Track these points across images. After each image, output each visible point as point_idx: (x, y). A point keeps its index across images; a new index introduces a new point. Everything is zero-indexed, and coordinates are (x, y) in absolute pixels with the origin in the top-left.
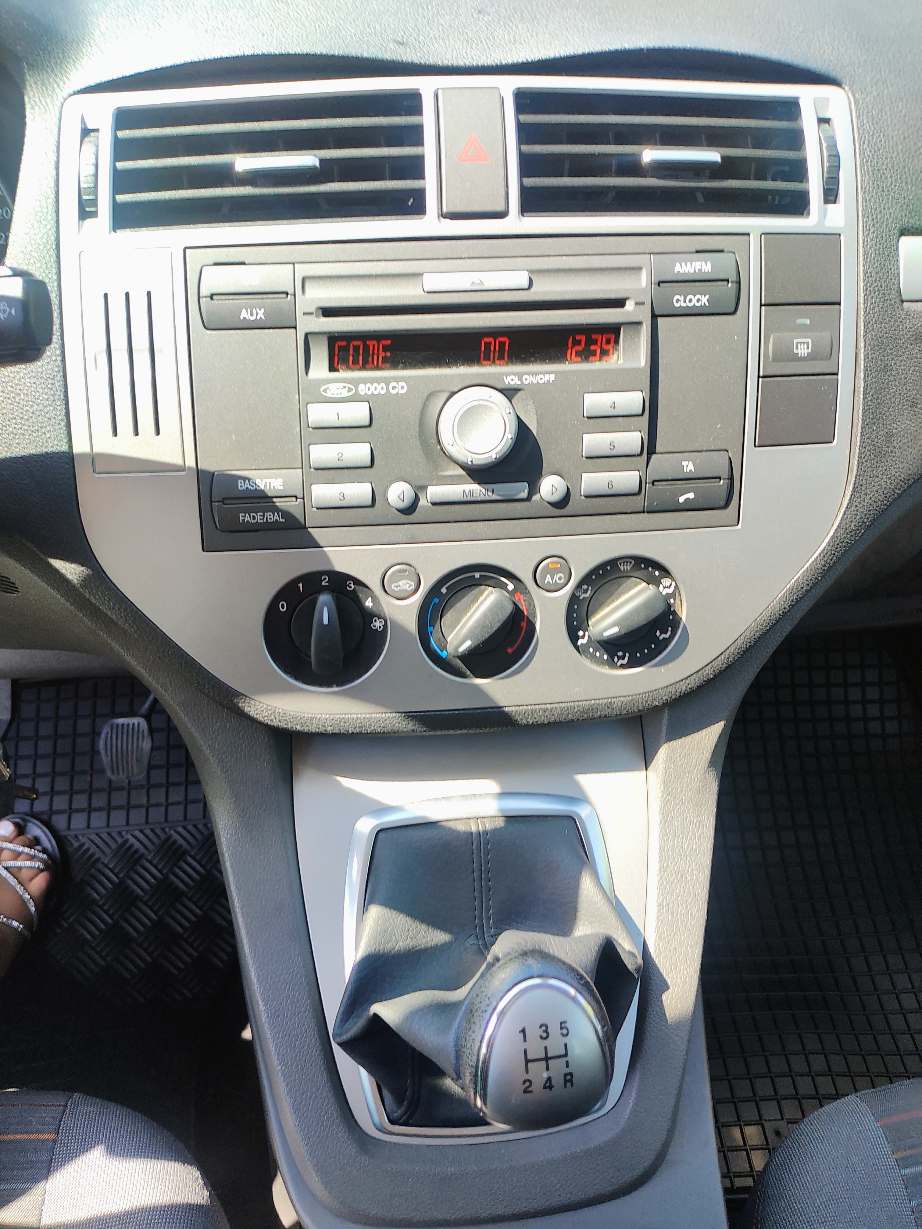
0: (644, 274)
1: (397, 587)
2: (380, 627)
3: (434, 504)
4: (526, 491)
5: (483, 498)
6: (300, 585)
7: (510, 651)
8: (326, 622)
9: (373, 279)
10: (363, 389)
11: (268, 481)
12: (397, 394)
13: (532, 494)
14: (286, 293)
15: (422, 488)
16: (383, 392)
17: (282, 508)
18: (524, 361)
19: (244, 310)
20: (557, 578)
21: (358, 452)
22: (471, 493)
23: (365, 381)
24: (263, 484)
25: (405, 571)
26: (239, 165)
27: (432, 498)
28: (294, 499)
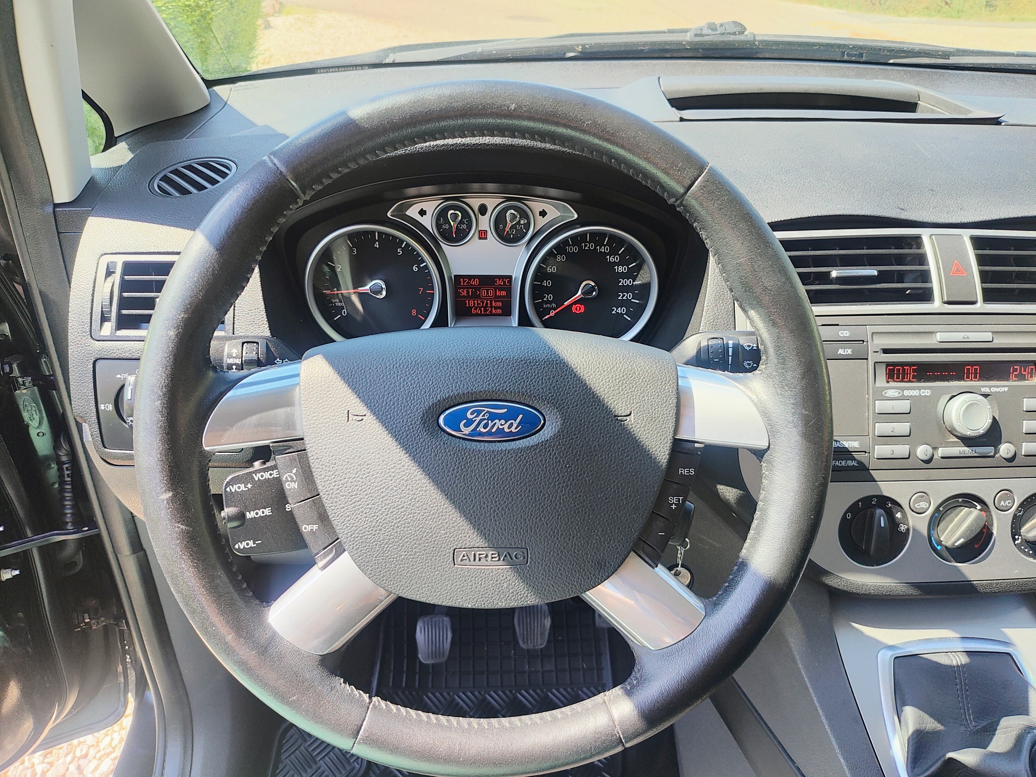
1: (918, 506)
2: (904, 530)
3: (942, 458)
4: (993, 451)
5: (970, 455)
6: (860, 503)
7: (976, 546)
8: (882, 525)
9: (909, 334)
10: (906, 393)
11: (850, 442)
12: (925, 396)
13: (995, 454)
14: (863, 341)
15: (935, 448)
16: (917, 395)
17: (857, 458)
18: (988, 379)
19: (840, 350)
20: (1007, 503)
21: (903, 428)
22: (964, 452)
23: (908, 388)
24: (847, 444)
25: (923, 496)
26: (834, 274)
27: (942, 454)
28: (864, 453)
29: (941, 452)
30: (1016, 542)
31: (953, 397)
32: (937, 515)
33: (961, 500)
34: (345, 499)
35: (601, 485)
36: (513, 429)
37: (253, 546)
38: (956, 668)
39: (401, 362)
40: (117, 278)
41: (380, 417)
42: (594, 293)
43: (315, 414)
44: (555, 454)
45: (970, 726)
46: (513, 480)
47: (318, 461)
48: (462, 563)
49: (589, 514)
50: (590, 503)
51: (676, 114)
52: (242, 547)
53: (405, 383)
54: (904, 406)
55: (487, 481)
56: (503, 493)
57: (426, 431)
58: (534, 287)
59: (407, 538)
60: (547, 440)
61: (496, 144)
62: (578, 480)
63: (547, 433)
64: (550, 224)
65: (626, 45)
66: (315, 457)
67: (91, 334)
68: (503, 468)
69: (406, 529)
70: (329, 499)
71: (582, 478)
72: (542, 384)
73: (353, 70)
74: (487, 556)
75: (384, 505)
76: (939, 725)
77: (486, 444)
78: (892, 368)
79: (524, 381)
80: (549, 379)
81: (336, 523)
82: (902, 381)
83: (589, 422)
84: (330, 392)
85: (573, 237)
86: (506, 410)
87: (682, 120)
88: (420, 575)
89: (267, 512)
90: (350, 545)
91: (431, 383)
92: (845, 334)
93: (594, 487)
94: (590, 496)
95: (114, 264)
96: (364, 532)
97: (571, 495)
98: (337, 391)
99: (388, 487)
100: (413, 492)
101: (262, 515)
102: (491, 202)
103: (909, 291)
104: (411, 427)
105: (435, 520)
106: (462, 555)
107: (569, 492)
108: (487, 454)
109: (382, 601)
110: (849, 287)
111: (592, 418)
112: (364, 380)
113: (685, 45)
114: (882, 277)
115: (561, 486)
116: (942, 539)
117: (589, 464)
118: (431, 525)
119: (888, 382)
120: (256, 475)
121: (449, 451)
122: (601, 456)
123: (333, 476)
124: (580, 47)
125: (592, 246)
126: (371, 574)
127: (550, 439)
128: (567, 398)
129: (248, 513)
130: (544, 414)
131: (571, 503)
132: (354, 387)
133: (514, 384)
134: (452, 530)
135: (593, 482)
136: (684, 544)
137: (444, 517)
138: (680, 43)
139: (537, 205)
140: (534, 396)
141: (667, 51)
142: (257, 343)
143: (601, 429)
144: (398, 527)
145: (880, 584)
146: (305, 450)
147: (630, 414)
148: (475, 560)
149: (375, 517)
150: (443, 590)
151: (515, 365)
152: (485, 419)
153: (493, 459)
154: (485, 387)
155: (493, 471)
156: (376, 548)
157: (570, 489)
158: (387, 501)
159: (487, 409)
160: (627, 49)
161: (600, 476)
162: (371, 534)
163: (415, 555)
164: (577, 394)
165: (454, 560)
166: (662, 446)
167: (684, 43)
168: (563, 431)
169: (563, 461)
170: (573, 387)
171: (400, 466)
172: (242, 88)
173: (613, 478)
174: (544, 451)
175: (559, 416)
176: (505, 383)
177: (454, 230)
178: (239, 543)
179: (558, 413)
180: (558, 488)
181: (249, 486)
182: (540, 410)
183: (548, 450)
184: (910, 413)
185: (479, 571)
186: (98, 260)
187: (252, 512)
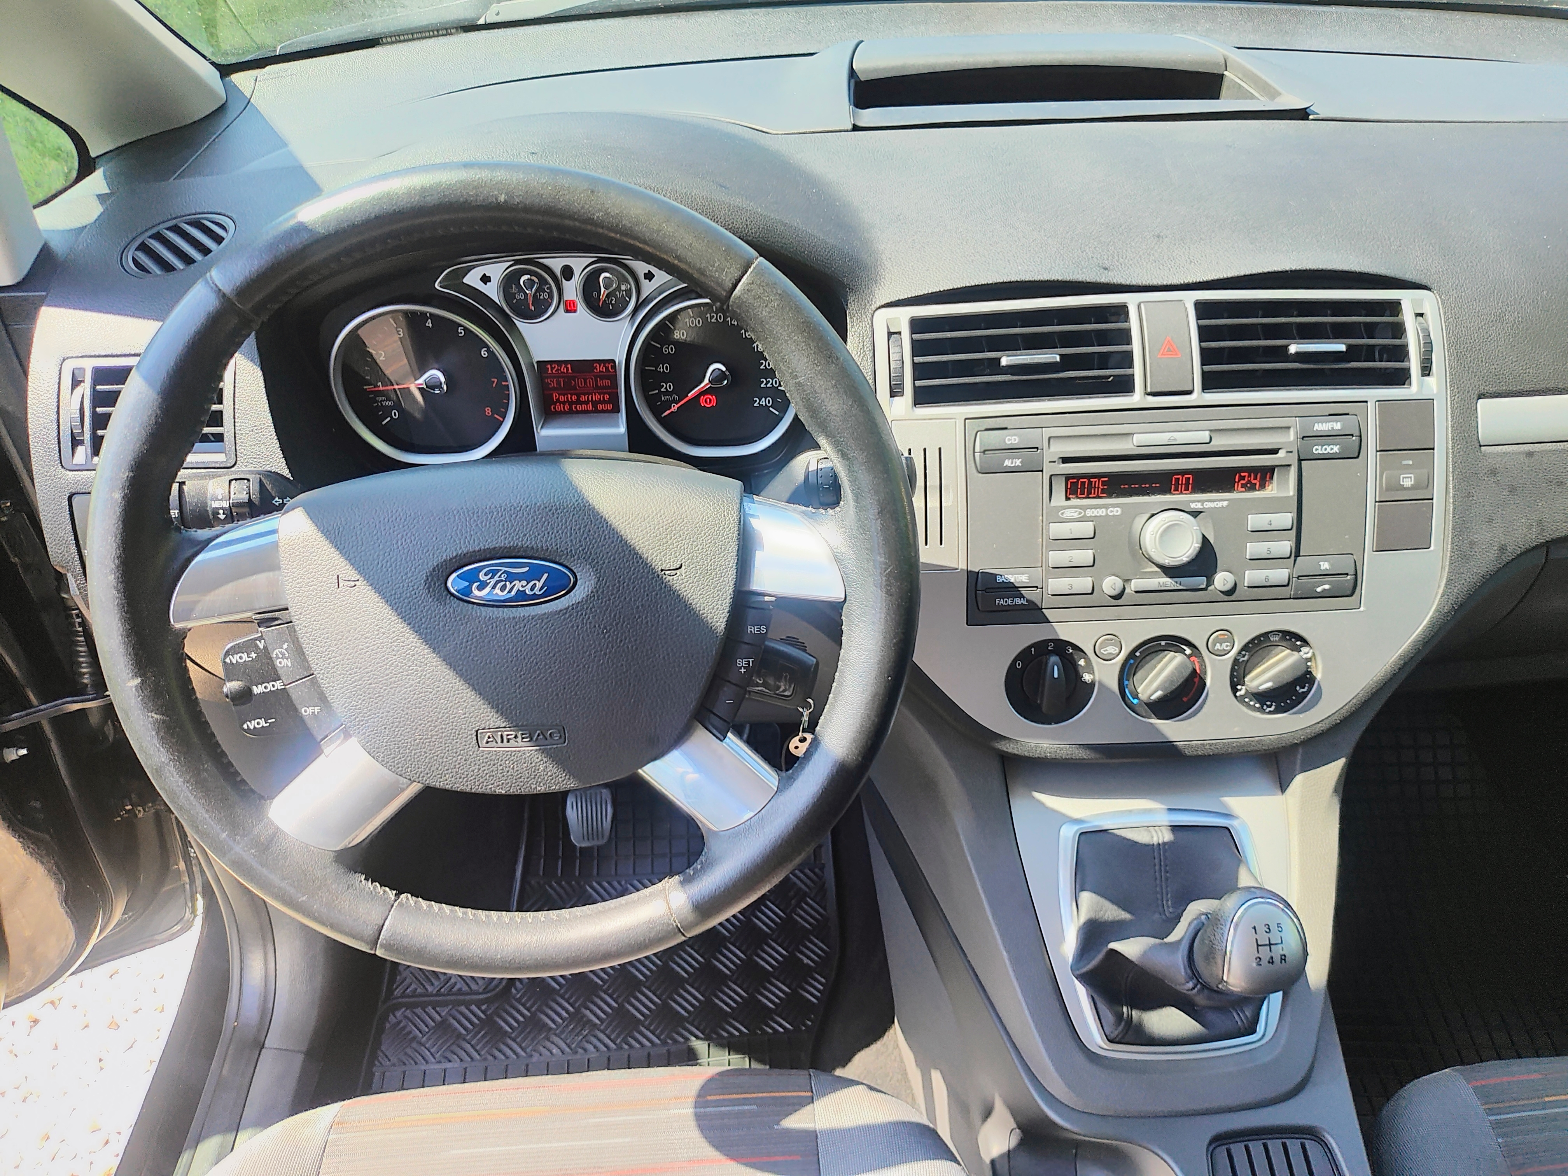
0: (1292, 431)
1: (1106, 651)
2: (1088, 680)
3: (1137, 592)
4: (1205, 583)
5: (1173, 588)
6: (1033, 649)
7: (1185, 699)
8: (1056, 676)
9: (1098, 437)
10: (1089, 513)
11: (1017, 576)
12: (1114, 516)
13: (1208, 585)
14: (1037, 448)
15: (1127, 580)
16: (1103, 514)
17: (1025, 595)
18: (1203, 491)
19: (1007, 460)
20: (1225, 646)
21: (1084, 556)
22: (1165, 584)
23: (1093, 507)
24: (1012, 579)
25: (1112, 640)
26: (1005, 360)
27: (1135, 588)
28: (1035, 589)
29: (1136, 584)
30: (1238, 694)
31: (1153, 515)
32: (1132, 661)
33: (1163, 643)
34: (343, 678)
35: (647, 651)
36: (537, 591)
37: (265, 725)
38: (1155, 848)
40: (86, 387)
41: (376, 582)
42: (726, 380)
43: (299, 581)
44: (589, 618)
45: (1167, 913)
46: (538, 650)
47: (308, 635)
48: (488, 745)
49: (634, 686)
50: (634, 672)
51: (851, 116)
52: (252, 727)
53: (403, 540)
54: (1087, 529)
55: (506, 653)
56: (527, 666)
57: (431, 596)
59: (420, 720)
60: (578, 603)
62: (618, 647)
63: (579, 593)
64: (657, 292)
66: (304, 631)
67: (61, 462)
68: (526, 636)
69: (418, 710)
70: (324, 679)
71: (624, 645)
72: (571, 535)
74: (516, 737)
77: (506, 609)
78: (1075, 480)
79: (548, 533)
80: (579, 529)
81: (336, 706)
82: (1088, 497)
83: (630, 579)
84: (315, 554)
86: (528, 568)
87: (855, 128)
88: (441, 760)
91: (434, 539)
92: (1012, 439)
93: (638, 654)
94: (634, 665)
95: (83, 371)
97: (610, 664)
98: (323, 552)
101: (272, 689)
102: (578, 263)
104: (413, 592)
106: (487, 736)
107: (605, 663)
108: (506, 621)
109: (403, 790)
110: (1024, 378)
111: (634, 574)
112: (354, 538)
114: (1067, 363)
115: (598, 654)
116: (1138, 691)
117: (631, 628)
118: (446, 704)
119: (1068, 499)
120: (260, 642)
121: (460, 619)
122: (646, 618)
126: (383, 761)
127: (582, 601)
128: (601, 551)
129: (254, 687)
130: (575, 571)
131: (612, 674)
132: (342, 547)
133: (535, 537)
134: (471, 710)
135: (637, 649)
142: (249, 481)
143: (645, 587)
144: (408, 708)
145: (1059, 746)
146: (293, 622)
147: (680, 567)
148: (502, 741)
150: (470, 775)
151: (537, 513)
152: (502, 581)
153: (514, 627)
154: (501, 541)
155: (515, 641)
156: (385, 732)
157: (609, 657)
159: (504, 569)
161: (645, 641)
164: (615, 546)
165: (478, 742)
166: (720, 602)
168: (597, 591)
169: (599, 626)
170: (609, 538)
172: (273, 75)
173: (661, 643)
174: (575, 614)
175: (592, 574)
176: (525, 535)
177: (530, 301)
178: (248, 723)
179: (591, 570)
180: (595, 657)
181: (253, 655)
182: (570, 566)
183: (579, 613)
184: (1093, 538)
185: (509, 753)
186: (61, 365)
187: (259, 686)
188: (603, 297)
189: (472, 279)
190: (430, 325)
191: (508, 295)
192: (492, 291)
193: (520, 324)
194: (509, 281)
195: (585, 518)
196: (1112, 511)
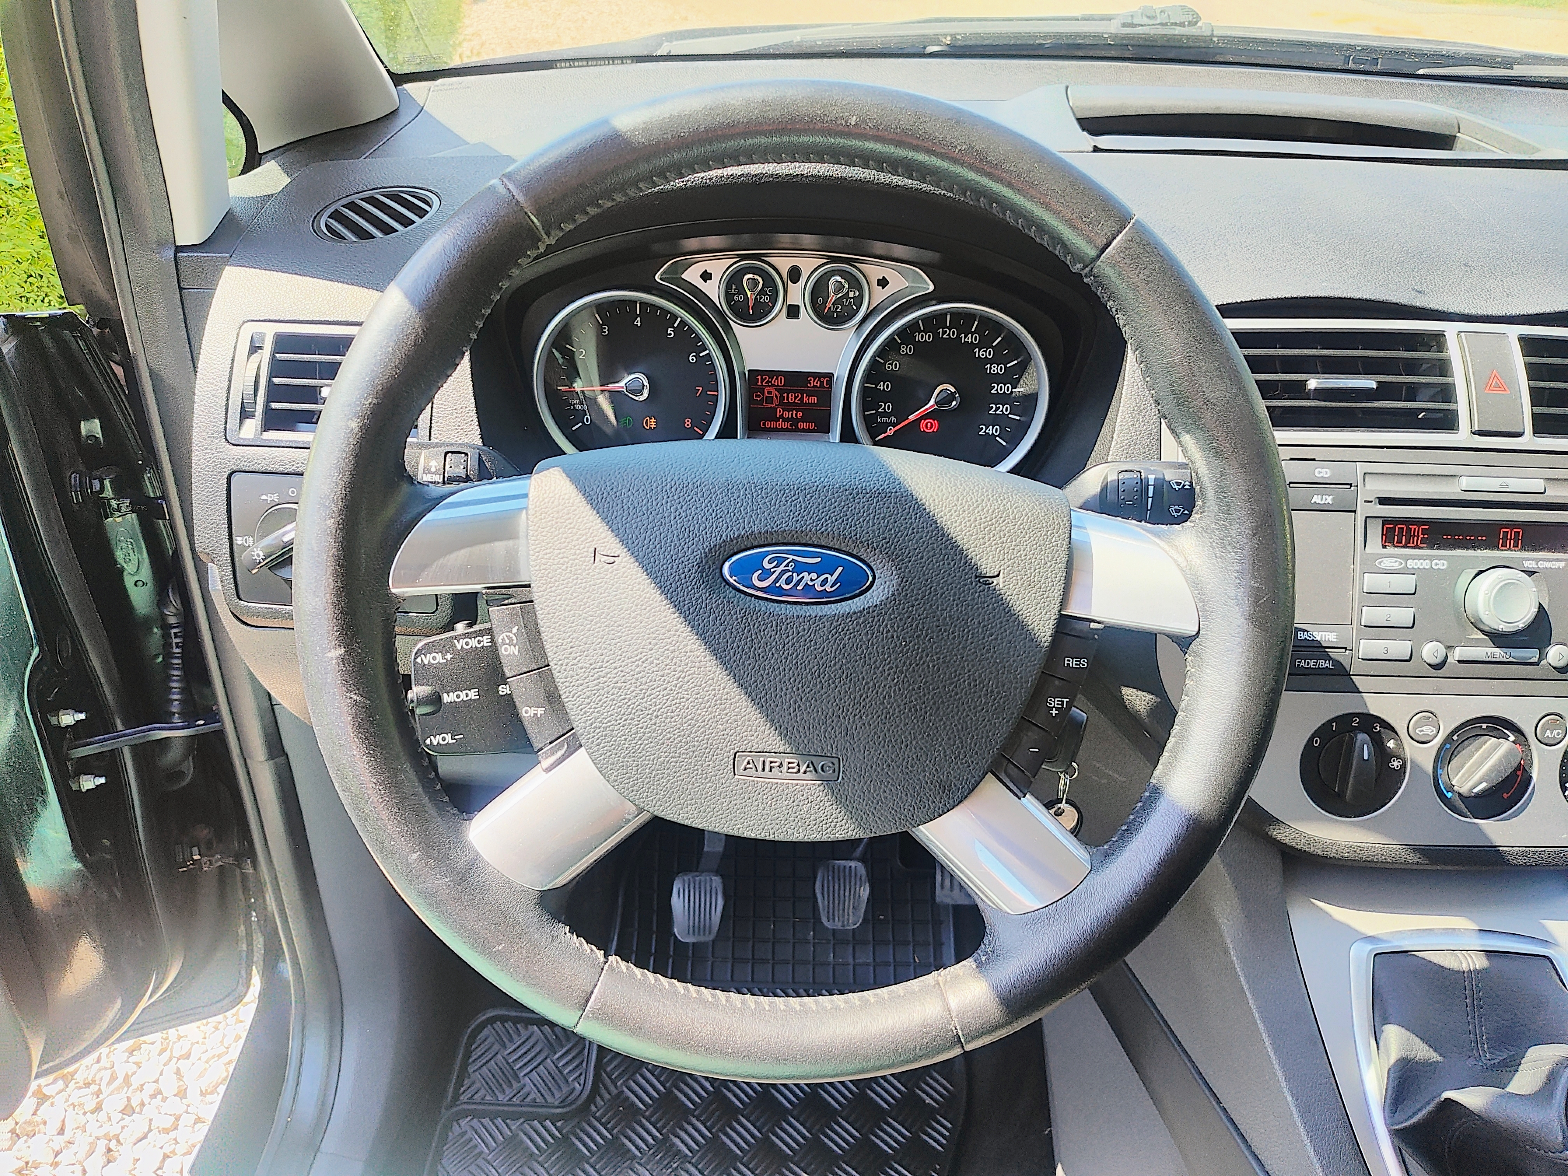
1: (1421, 731)
2: (1398, 767)
3: (1460, 662)
4: (1538, 656)
5: (1500, 660)
6: (1334, 724)
7: (1505, 796)
8: (1366, 757)
9: (1419, 477)
10: (1411, 564)
11: (1324, 633)
12: (1439, 569)
13: (1540, 659)
14: (1351, 485)
15: (1449, 648)
16: (1427, 567)
17: (1332, 656)
18: (1535, 549)
19: (1315, 496)
20: (1556, 734)
22: (1494, 656)
23: (1413, 557)
24: (1319, 636)
25: (1429, 718)
26: (1313, 383)
27: (1459, 656)
28: (1344, 650)
29: (1459, 653)
31: (1480, 572)
32: (1448, 746)
33: (1484, 726)
34: (585, 672)
36: (828, 587)
37: (451, 741)
38: (1466, 975)
39: (673, 483)
40: (265, 355)
41: (640, 560)
42: (954, 403)
43: (548, 553)
44: (887, 625)
45: (1483, 1059)
46: (824, 659)
47: (550, 616)
48: (745, 773)
50: (933, 698)
51: (1089, 141)
52: (435, 743)
53: (677, 513)
54: (1407, 583)
55: (786, 658)
56: (809, 677)
57: (703, 582)
58: (865, 392)
59: (670, 735)
60: (876, 606)
61: (819, 176)
62: (917, 665)
63: (876, 595)
64: (892, 298)
65: (1017, 36)
66: (546, 612)
67: (225, 436)
68: (811, 641)
69: (669, 720)
70: (562, 671)
71: (924, 663)
72: (874, 524)
73: (609, 64)
74: (781, 765)
75: (639, 684)
76: (1435, 1054)
77: (789, 606)
78: (1392, 526)
79: (847, 520)
80: (884, 518)
81: (571, 706)
82: (1406, 546)
83: (939, 582)
84: (570, 521)
85: (926, 319)
86: (819, 559)
87: (1096, 149)
88: (685, 787)
89: (473, 694)
90: (589, 739)
91: (714, 515)
92: (1323, 473)
93: (940, 676)
94: (934, 689)
95: (262, 336)
96: (610, 721)
97: (906, 685)
98: (580, 520)
99: (647, 660)
100: (681, 668)
101: (465, 699)
102: (808, 265)
103: (1423, 414)
104: (683, 576)
105: (710, 709)
106: (746, 761)
107: (903, 681)
108: (789, 621)
109: (629, 821)
110: (1334, 404)
111: (944, 578)
112: (620, 506)
113: (1106, 39)
114: (1383, 391)
115: (892, 671)
116: (1453, 783)
117: (934, 643)
118: (704, 716)
119: (1384, 547)
120: (458, 642)
121: (735, 613)
122: (953, 633)
123: (570, 640)
124: (949, 38)
125: (953, 333)
126: (616, 781)
127: (881, 604)
128: (908, 546)
129: (445, 695)
130: (874, 567)
131: (906, 697)
132: (604, 515)
133: (832, 523)
134: (734, 726)
135: (939, 669)
136: (1068, 770)
137: (723, 706)
138: (1099, 36)
139: (874, 271)
140: (861, 542)
141: (1079, 46)
142: (466, 454)
143: (954, 592)
144: (656, 717)
145: (1359, 845)
146: (532, 601)
147: (998, 575)
148: (764, 770)
149: (626, 701)
150: (717, 809)
151: (835, 496)
152: (789, 571)
153: (797, 628)
154: (791, 525)
155: (797, 645)
156: (625, 744)
157: (906, 676)
158: (644, 680)
159: (792, 557)
160: (1019, 42)
161: (950, 661)
162: (619, 724)
163: (679, 757)
164: (924, 542)
165: (734, 768)
167: (1105, 36)
168: (898, 595)
169: (897, 637)
170: (918, 532)
171: (663, 630)
172: (445, 87)
173: (968, 663)
174: (870, 620)
175: (894, 573)
176: (820, 520)
177: (751, 304)
178: (432, 737)
179: (893, 568)
180: (889, 675)
181: (449, 656)
182: (869, 562)
183: (876, 619)
184: (1414, 594)
185: (770, 785)
186: (240, 328)
187: (451, 694)
188: (829, 304)
189: (692, 275)
190: (639, 324)
191: (729, 297)
192: (713, 290)
193: (737, 328)
194: (733, 281)
195: (891, 506)
196: (1437, 564)
